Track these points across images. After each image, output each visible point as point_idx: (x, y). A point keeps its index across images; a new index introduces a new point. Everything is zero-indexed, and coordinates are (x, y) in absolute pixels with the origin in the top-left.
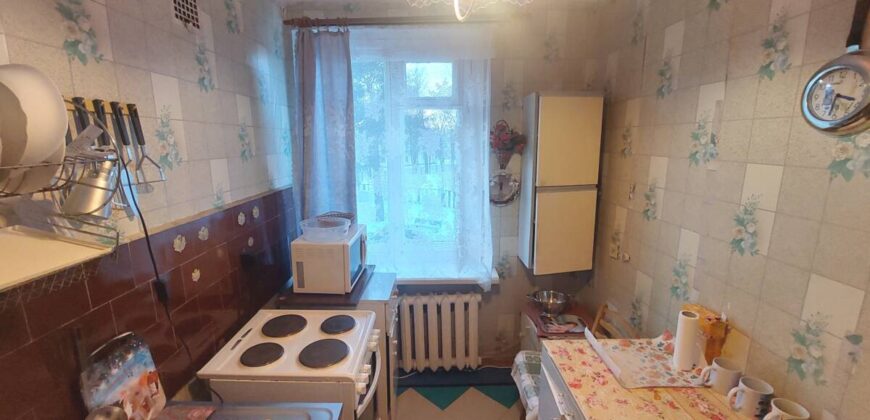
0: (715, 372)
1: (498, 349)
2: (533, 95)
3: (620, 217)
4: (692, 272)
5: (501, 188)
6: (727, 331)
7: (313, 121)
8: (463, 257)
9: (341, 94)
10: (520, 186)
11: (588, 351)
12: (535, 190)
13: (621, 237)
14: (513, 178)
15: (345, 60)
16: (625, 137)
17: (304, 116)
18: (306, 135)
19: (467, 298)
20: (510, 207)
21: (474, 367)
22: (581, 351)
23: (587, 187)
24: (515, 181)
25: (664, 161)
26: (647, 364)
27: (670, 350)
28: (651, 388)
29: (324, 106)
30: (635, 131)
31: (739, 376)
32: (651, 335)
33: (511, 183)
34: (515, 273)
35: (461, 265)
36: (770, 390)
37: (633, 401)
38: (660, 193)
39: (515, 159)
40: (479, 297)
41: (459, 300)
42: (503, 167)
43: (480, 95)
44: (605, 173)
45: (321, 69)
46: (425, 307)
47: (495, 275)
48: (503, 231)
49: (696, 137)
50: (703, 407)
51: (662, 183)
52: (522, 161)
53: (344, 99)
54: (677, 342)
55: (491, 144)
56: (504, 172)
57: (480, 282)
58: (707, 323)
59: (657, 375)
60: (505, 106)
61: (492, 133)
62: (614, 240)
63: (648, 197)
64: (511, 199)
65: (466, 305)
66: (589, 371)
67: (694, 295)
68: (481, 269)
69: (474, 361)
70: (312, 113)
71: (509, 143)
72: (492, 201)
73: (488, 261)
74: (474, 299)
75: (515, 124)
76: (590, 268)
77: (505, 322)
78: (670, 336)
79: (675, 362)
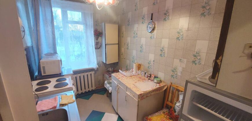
0: (139, 72)
1: (99, 84)
2: (104, 23)
3: (123, 50)
4: (135, 58)
5: (97, 45)
6: (141, 66)
7: (39, 25)
8: (89, 62)
9: (49, 18)
10: (101, 44)
11: (120, 74)
12: (106, 45)
13: (123, 54)
14: (99, 43)
15: (50, 8)
16: (123, 34)
17: (36, 24)
18: (38, 29)
19: (91, 73)
20: (99, 50)
21: (94, 89)
22: (119, 74)
23: (116, 44)
24: (100, 43)
25: (130, 38)
26: (130, 74)
27: (133, 71)
28: (131, 76)
29: (43, 21)
30: (124, 32)
31: (142, 71)
32: (130, 70)
33: (99, 44)
34: (102, 65)
35: (89, 64)
36: (146, 72)
37: (128, 78)
38: (129, 44)
39: (100, 38)
40: (94, 72)
41: (89, 73)
42: (97, 40)
43: (90, 22)
44: (119, 41)
45: (42, 10)
46: (80, 77)
47: (97, 66)
48: (99, 55)
49: (134, 33)
50: (138, 77)
51: (129, 42)
52: (101, 39)
53: (50, 20)
54: (134, 70)
55: (94, 34)
56: (97, 41)
57: (94, 68)
58: (138, 65)
59: (132, 75)
60: (96, 25)
61: (94, 32)
62: (122, 55)
63: (127, 45)
64: (100, 48)
65: (91, 74)
66: (121, 76)
67: (136, 61)
68: (94, 65)
69: (94, 88)
70: (39, 23)
71: (98, 34)
72: (95, 48)
73: (96, 62)
74: (93, 73)
75: (99, 30)
76: (118, 61)
77: (100, 78)
78: (133, 69)
79: (134, 73)
